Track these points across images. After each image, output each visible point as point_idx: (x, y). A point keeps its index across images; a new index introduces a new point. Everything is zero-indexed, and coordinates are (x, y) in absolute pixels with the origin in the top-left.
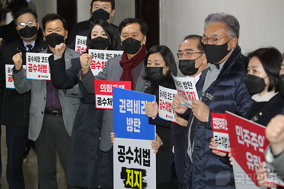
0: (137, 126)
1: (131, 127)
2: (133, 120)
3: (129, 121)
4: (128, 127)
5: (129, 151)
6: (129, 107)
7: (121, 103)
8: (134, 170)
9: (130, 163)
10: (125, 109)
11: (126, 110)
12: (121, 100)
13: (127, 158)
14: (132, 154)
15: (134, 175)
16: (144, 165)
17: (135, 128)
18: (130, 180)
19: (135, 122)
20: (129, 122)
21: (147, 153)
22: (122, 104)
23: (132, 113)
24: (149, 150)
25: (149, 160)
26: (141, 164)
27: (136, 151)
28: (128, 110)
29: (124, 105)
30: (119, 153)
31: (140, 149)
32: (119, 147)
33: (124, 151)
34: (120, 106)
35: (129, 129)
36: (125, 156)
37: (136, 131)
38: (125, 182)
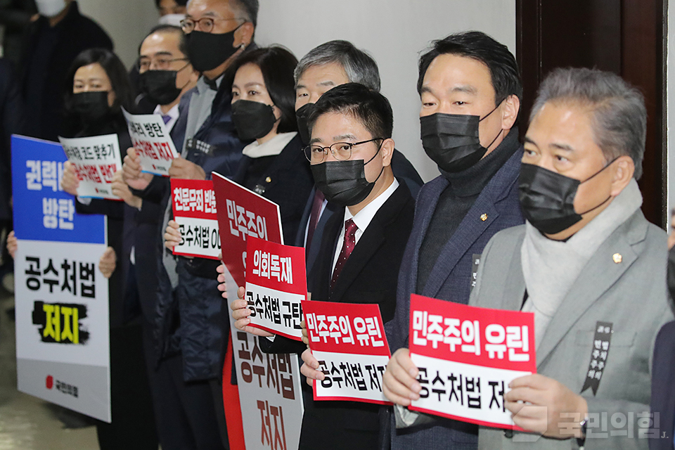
0: (65, 215)
1: (54, 219)
2: (58, 202)
3: (49, 206)
4: (46, 219)
5: (50, 267)
6: (49, 176)
7: (29, 170)
8: (61, 305)
9: (51, 291)
10: (39, 180)
11: (41, 183)
12: (30, 164)
13: (46, 281)
14: (56, 273)
15: (62, 317)
16: (84, 295)
17: (61, 221)
18: (54, 327)
19: (62, 208)
20: (48, 208)
21: (88, 271)
22: (33, 170)
23: (55, 189)
24: (93, 265)
25: (93, 286)
26: (75, 294)
27: (65, 266)
28: (46, 183)
29: (36, 172)
30: (27, 272)
31: (74, 263)
32: (28, 259)
33: (38, 267)
34: (29, 175)
35: (49, 222)
36: (41, 278)
37: (64, 226)
38: (41, 331)
